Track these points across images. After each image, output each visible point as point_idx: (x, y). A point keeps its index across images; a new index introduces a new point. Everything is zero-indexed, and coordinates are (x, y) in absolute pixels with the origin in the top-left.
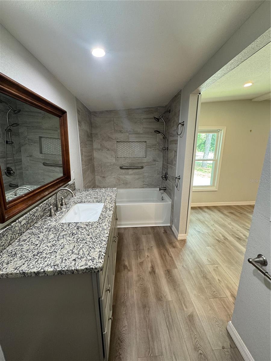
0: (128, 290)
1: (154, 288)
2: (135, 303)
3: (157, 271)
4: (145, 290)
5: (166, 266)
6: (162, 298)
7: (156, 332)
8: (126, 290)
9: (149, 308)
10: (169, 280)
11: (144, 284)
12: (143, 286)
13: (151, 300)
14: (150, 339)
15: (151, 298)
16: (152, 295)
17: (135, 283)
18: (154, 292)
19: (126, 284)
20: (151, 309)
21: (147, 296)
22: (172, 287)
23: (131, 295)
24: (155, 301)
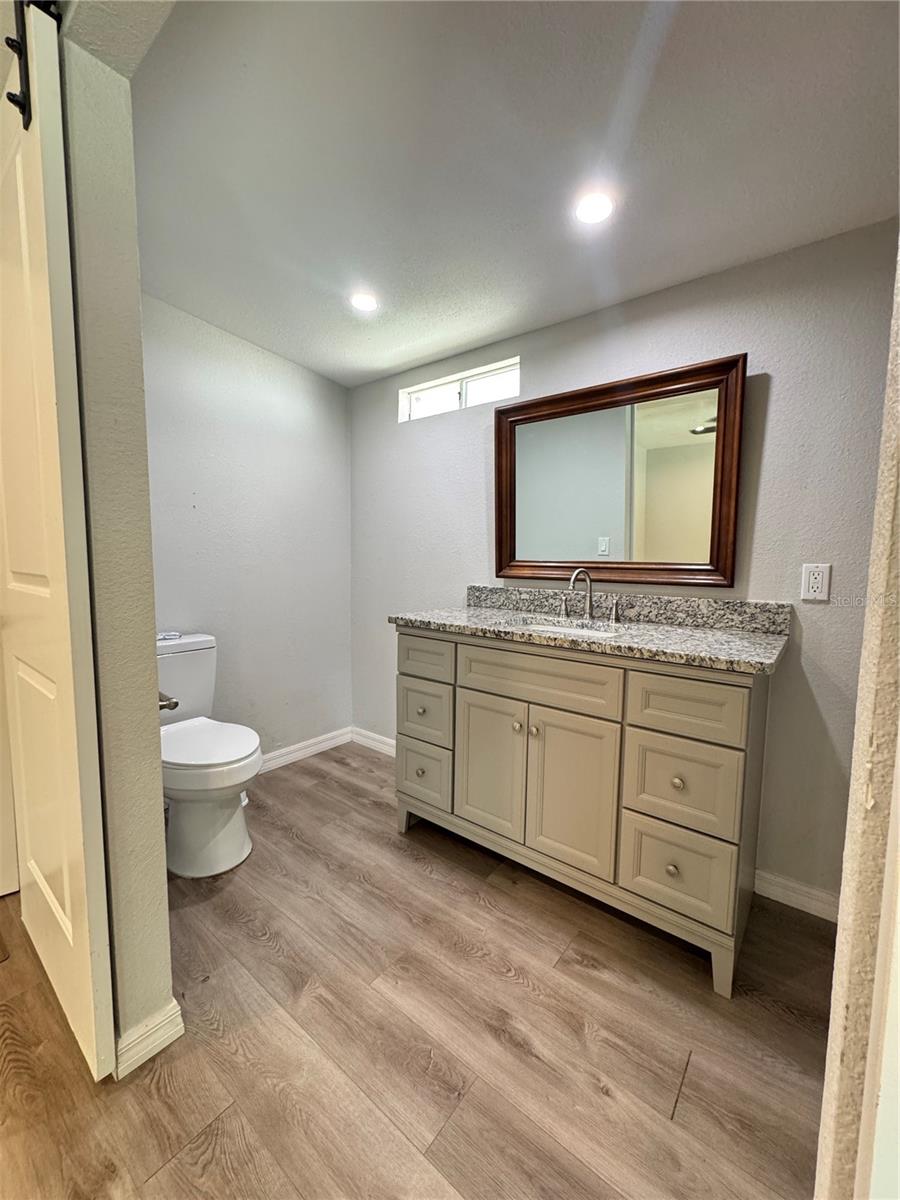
0: (498, 918)
1: (446, 974)
2: (452, 910)
3: (493, 1047)
4: (461, 951)
5: (484, 1111)
6: (401, 968)
7: (371, 904)
8: (499, 914)
9: (415, 926)
10: (422, 1045)
11: (480, 962)
12: (480, 954)
13: (426, 942)
14: (375, 890)
15: (430, 945)
16: (435, 954)
17: (507, 945)
18: (434, 965)
19: (522, 925)
20: (409, 925)
21: (441, 942)
22: (394, 1029)
23: (478, 914)
24: (414, 948)
